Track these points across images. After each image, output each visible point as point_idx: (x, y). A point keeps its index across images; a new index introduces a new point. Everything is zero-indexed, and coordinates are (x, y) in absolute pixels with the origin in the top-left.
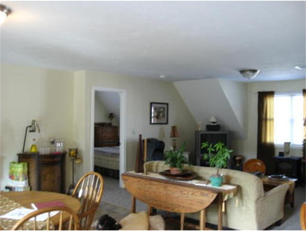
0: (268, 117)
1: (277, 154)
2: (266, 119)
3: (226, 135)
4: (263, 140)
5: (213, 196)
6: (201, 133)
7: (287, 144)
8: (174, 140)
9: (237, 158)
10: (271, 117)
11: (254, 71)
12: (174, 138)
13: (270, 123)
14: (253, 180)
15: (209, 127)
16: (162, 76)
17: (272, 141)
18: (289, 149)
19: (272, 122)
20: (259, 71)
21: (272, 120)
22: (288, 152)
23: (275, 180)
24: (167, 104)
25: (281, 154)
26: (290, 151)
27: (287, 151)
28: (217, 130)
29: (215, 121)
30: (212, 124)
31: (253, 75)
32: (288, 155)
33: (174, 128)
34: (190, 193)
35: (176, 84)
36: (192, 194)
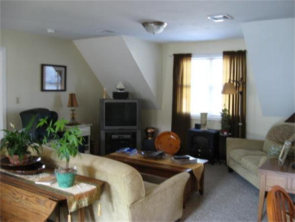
0: (184, 83)
1: (193, 126)
2: (182, 86)
3: (136, 103)
4: (178, 110)
5: (51, 205)
6: (106, 101)
7: (204, 115)
8: (73, 110)
9: (149, 131)
10: (188, 84)
11: (160, 24)
12: (73, 108)
13: (186, 90)
14: (124, 175)
15: (116, 95)
16: (49, 31)
17: (188, 112)
18: (206, 121)
19: (188, 89)
20: (166, 24)
21: (188, 87)
22: (205, 125)
23: (178, 163)
24: (65, 67)
25: (197, 126)
26: (208, 123)
27: (204, 123)
28: (125, 98)
29: (122, 87)
30: (119, 91)
31: (159, 28)
32: (204, 128)
33: (72, 96)
34: (23, 198)
35: (77, 43)
36: (26, 199)
